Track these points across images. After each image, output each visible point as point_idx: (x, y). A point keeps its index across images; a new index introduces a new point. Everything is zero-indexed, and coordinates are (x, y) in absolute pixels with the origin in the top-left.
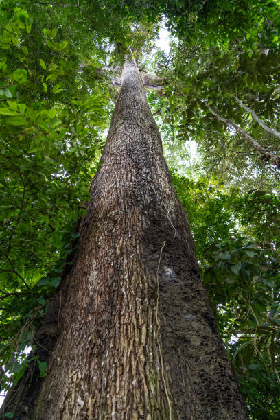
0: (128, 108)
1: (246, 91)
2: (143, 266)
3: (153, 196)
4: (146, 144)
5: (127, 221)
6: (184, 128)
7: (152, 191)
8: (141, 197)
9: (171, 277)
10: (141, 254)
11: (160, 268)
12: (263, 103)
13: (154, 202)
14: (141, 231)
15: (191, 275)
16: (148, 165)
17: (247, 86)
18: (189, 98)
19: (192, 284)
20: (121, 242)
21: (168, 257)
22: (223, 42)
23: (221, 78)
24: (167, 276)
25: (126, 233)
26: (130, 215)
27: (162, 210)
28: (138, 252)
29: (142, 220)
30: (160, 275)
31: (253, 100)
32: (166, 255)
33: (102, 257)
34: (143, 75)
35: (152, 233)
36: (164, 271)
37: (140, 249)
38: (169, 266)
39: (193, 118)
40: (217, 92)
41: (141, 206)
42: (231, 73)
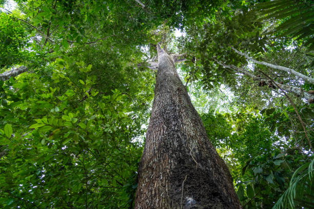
0: (161, 82)
1: (240, 41)
2: (170, 201)
3: (180, 141)
4: (174, 103)
5: (160, 166)
6: (206, 81)
7: (178, 137)
8: (170, 144)
9: (192, 204)
10: (168, 191)
11: (183, 199)
12: (256, 44)
13: (180, 146)
14: (170, 172)
15: (210, 198)
16: (175, 118)
17: (239, 37)
18: (203, 60)
19: (212, 206)
20: (156, 184)
21: (189, 188)
22: (211, 18)
23: (218, 39)
24: (189, 204)
25: (159, 177)
26: (162, 161)
27: (187, 150)
28: (167, 189)
29: (171, 163)
30: (184, 205)
31: (248, 45)
32: (188, 186)
33: (143, 201)
34: (172, 55)
35: (179, 171)
36: (186, 201)
37: (168, 187)
38: (190, 196)
39: (211, 72)
40: (220, 49)
41: (171, 152)
42: (225, 34)
